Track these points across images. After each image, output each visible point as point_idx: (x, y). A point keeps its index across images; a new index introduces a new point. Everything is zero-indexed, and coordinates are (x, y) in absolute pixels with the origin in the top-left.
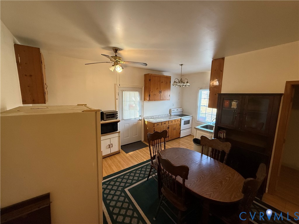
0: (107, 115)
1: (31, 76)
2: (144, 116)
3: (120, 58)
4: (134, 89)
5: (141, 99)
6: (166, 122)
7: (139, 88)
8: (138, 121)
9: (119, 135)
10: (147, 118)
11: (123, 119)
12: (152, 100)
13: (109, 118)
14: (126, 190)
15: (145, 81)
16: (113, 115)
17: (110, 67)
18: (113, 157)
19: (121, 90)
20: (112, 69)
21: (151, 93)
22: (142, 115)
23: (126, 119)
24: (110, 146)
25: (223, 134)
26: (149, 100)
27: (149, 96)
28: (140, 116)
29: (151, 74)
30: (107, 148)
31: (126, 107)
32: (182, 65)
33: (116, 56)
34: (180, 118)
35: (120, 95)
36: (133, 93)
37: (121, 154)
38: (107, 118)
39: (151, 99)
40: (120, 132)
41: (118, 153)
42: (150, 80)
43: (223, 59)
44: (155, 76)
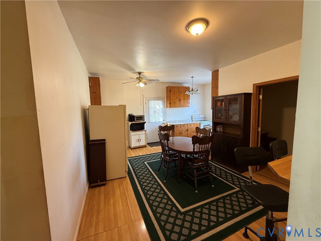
0: (137, 118)
1: (95, 92)
2: (167, 121)
3: (142, 78)
4: (158, 99)
5: (164, 106)
6: (185, 125)
7: (162, 98)
8: (162, 124)
9: (145, 132)
10: (170, 122)
11: (149, 122)
12: (173, 107)
13: (138, 119)
14: (145, 163)
15: (167, 92)
16: (141, 118)
17: (136, 84)
18: (141, 148)
19: (148, 100)
20: (137, 85)
21: (171, 101)
22: (165, 119)
23: (151, 122)
24: (139, 140)
25: (219, 128)
26: (170, 107)
27: (170, 103)
28: (164, 120)
29: (171, 86)
30: (137, 142)
31: (151, 112)
32: (192, 77)
33: (140, 77)
34: (200, 122)
35: (147, 103)
36: (157, 102)
37: (147, 147)
38: (137, 120)
39: (171, 106)
40: (146, 131)
41: (145, 146)
42: (170, 91)
43: (218, 70)
44: (174, 88)
